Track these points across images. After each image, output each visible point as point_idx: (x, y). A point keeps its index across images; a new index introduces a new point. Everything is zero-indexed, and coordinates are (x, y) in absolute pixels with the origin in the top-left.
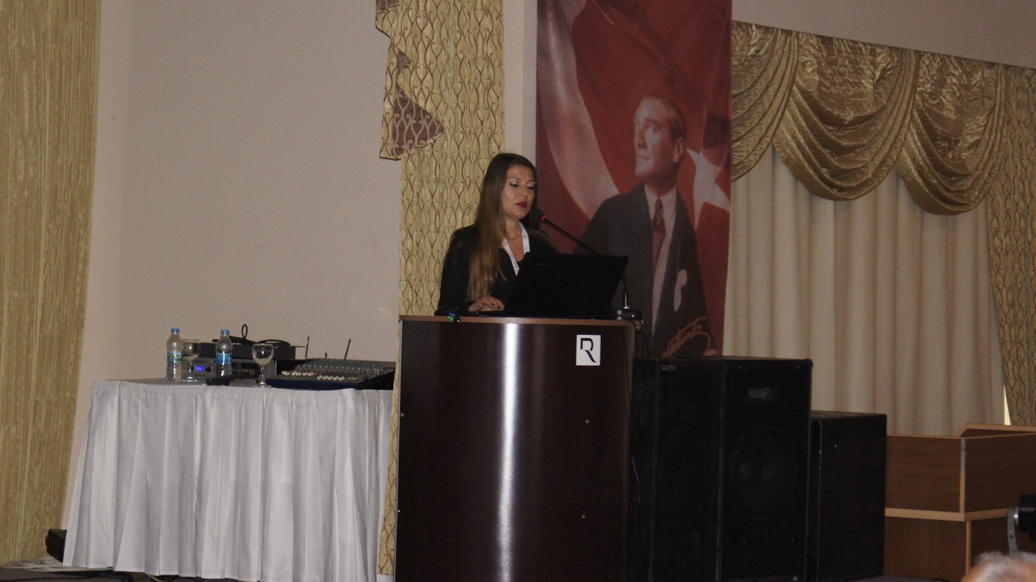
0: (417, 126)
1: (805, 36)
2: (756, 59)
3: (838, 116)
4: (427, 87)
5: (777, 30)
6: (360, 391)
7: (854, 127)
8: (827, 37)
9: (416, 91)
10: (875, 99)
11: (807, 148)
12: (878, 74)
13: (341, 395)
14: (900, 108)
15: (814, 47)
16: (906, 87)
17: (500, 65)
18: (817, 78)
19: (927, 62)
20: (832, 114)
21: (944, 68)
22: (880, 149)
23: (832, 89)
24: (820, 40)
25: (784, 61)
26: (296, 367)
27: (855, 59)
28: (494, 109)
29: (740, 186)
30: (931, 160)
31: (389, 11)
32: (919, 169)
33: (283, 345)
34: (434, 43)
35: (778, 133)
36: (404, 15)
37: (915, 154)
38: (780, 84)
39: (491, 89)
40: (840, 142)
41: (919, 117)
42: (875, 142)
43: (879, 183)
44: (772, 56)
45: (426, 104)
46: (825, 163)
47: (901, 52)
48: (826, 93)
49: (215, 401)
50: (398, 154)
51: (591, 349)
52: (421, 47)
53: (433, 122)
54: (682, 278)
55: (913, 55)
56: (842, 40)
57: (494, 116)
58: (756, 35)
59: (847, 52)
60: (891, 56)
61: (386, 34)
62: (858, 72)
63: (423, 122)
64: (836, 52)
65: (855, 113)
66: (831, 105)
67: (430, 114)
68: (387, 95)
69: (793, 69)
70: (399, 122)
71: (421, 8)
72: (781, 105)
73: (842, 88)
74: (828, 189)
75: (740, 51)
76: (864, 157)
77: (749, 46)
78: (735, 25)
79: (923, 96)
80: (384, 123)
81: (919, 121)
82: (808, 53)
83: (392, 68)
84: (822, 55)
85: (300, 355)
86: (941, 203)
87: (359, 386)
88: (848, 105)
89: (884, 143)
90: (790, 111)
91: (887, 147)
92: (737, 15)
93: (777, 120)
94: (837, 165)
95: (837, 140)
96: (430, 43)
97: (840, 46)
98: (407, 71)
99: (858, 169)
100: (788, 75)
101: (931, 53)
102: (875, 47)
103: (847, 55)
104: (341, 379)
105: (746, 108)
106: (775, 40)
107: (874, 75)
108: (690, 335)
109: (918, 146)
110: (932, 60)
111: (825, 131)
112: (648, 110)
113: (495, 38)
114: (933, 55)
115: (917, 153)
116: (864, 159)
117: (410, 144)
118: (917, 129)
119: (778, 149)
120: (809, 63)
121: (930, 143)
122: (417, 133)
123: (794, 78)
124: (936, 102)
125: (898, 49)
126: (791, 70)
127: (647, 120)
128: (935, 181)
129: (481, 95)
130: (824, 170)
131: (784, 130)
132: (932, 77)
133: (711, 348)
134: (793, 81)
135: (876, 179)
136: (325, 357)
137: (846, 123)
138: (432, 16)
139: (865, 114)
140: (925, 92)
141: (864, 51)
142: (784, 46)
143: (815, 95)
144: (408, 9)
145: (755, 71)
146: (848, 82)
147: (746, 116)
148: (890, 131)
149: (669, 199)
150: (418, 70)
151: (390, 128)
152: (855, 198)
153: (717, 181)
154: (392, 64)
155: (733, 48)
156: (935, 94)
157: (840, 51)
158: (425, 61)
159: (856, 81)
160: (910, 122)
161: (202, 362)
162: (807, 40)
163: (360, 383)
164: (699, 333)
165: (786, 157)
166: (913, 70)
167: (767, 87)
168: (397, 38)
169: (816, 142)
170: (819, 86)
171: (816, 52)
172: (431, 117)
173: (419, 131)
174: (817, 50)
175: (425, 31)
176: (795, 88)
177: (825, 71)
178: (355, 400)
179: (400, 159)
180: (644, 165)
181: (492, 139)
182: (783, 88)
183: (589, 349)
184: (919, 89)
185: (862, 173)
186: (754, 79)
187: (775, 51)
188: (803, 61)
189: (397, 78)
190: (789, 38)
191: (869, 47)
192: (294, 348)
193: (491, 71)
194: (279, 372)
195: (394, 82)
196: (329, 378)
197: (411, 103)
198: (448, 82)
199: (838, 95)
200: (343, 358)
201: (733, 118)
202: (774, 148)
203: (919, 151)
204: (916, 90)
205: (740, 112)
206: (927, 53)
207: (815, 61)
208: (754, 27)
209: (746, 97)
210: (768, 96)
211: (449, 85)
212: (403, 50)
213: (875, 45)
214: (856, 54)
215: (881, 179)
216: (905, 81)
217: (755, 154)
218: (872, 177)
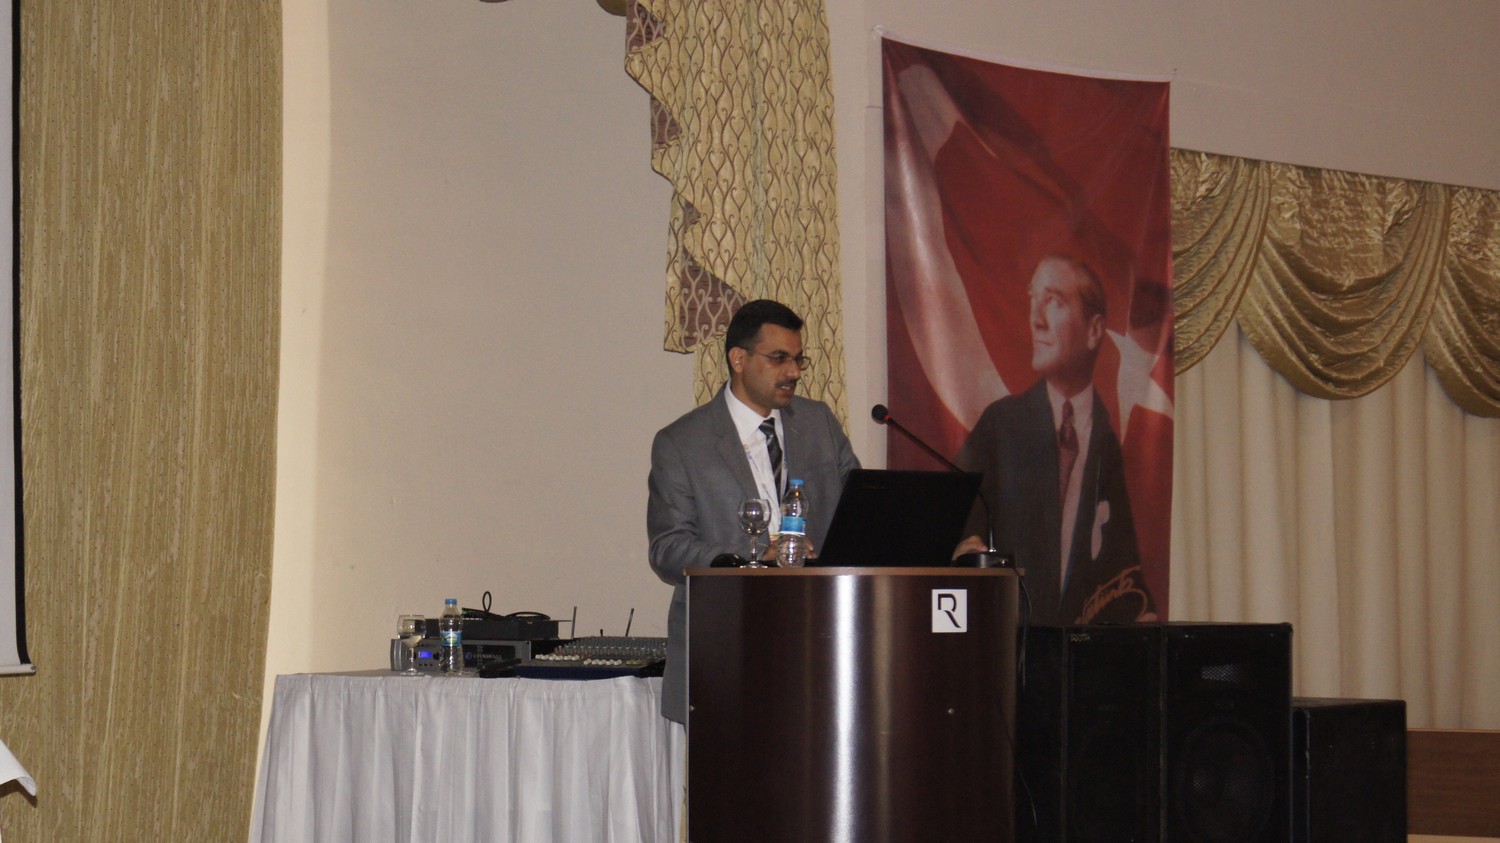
0: (714, 306)
1: (1280, 167)
2: (1209, 200)
3: (1332, 279)
4: (726, 251)
5: (1238, 159)
6: (644, 679)
7: (1356, 295)
8: (1313, 169)
9: (712, 257)
10: (1386, 254)
11: (1287, 326)
12: (1390, 219)
13: (616, 685)
14: (1423, 266)
15: (1293, 182)
16: (1432, 237)
17: (833, 218)
18: (1298, 226)
19: (1463, 201)
20: (1321, 277)
21: (1488, 209)
22: (1395, 326)
23: (1322, 242)
24: (1301, 172)
25: (1249, 204)
26: (556, 649)
27: (1355, 198)
28: (826, 278)
29: (1189, 381)
30: (1474, 340)
31: (670, 146)
32: (1456, 352)
33: (541, 619)
34: (735, 188)
35: (1243, 304)
36: (690, 150)
37: (1450, 332)
38: (1244, 236)
39: (821, 251)
40: (1335, 316)
41: (1454, 278)
42: (1389, 314)
43: (1396, 374)
44: (1230, 198)
45: (725, 273)
46: (1315, 347)
47: (1424, 187)
48: (1313, 246)
49: (443, 699)
50: (688, 345)
51: (954, 609)
52: (717, 194)
53: (736, 300)
54: (1103, 512)
55: (1440, 190)
56: (1335, 171)
57: (826, 288)
58: (1207, 167)
59: (1343, 189)
60: (1408, 193)
61: (666, 178)
62: (1361, 217)
63: (723, 300)
64: (1326, 189)
65: (1356, 274)
66: (1320, 264)
67: (731, 288)
68: (672, 262)
69: (1263, 216)
70: (689, 300)
71: (716, 141)
72: (1244, 267)
73: (1337, 240)
74: (1320, 383)
75: (1184, 190)
76: (1372, 337)
77: (1197, 184)
78: (1176, 154)
79: (1458, 249)
80: (668, 302)
81: (1453, 284)
82: (1284, 191)
83: (677, 225)
84: (1306, 196)
85: (564, 633)
86: (1491, 402)
87: (641, 673)
88: (1346, 264)
89: (1401, 317)
90: (1262, 274)
91: (1406, 322)
92: (1178, 138)
93: (1241, 286)
94: (1335, 349)
95: (1331, 314)
96: (730, 189)
97: (1332, 180)
98: (697, 229)
99: (1363, 355)
100: (1254, 222)
101: (1468, 188)
102: (1384, 181)
103: (1343, 192)
104: (620, 662)
105: (1195, 270)
106: (1235, 174)
107: (1384, 219)
108: (1116, 593)
109: (1452, 320)
110: (1471, 198)
111: (1313, 300)
112: (1049, 276)
113: (824, 179)
114: (1471, 189)
115: (1452, 330)
116: (1372, 340)
117: (705, 331)
118: (1452, 296)
119: (1245, 329)
120: (1286, 206)
121: (1471, 316)
122: (714, 316)
123: (1264, 226)
124: (1479, 256)
125: (1418, 182)
126: (1260, 215)
127: (1048, 290)
128: (1479, 370)
129: (806, 260)
130: (1313, 357)
131: (1253, 300)
132: (1471, 222)
133: (1148, 611)
134: (1264, 231)
135: (1390, 368)
136: (598, 634)
137: (1344, 289)
138: (732, 150)
139: (1371, 275)
140: (1461, 243)
141: (1367, 186)
142: (1249, 182)
143: (1296, 250)
144: (697, 141)
145: (1208, 220)
146: (1345, 230)
147: (1195, 283)
148: (1410, 300)
149: (1082, 402)
150: (714, 226)
151: (677, 308)
152: (1362, 395)
153: (1152, 375)
154: (677, 218)
155: (1173, 186)
156: (1475, 246)
157: (1332, 188)
158: (723, 214)
159: (1358, 229)
160: (1439, 286)
161: (427, 646)
162: (1283, 174)
163: (643, 668)
164: (1129, 589)
165: (1256, 339)
166: (1441, 211)
167: (1225, 240)
168: (682, 182)
169: (1299, 317)
170: (1302, 238)
171: (1296, 189)
172: (734, 291)
173: (717, 311)
174: (1299, 187)
175: (722, 172)
176: (1266, 241)
177: (1310, 215)
178: (636, 692)
179: (692, 352)
180: (1046, 353)
181: (824, 321)
182: (1249, 241)
183: (950, 610)
184: (1452, 240)
185: (1371, 360)
186: (1205, 230)
187: (1235, 189)
188: (1278, 202)
189: (684, 238)
190: (1256, 170)
191: (1375, 181)
192: (555, 624)
193: (821, 226)
194: (533, 657)
195: (680, 244)
196: (600, 663)
197: (705, 273)
198: (757, 242)
199: (1332, 250)
200: (624, 635)
201: (1175, 286)
202: (1239, 328)
203: (1455, 327)
204: (1447, 240)
205: (1186, 277)
206: (1463, 187)
207: (1295, 203)
208: (1203, 157)
209: (1194, 255)
210: (1227, 253)
211: (758, 246)
212: (690, 200)
213: (1385, 178)
214: (1355, 191)
215: (1398, 367)
216: (1430, 228)
217: (1210, 336)
218: (1385, 365)
